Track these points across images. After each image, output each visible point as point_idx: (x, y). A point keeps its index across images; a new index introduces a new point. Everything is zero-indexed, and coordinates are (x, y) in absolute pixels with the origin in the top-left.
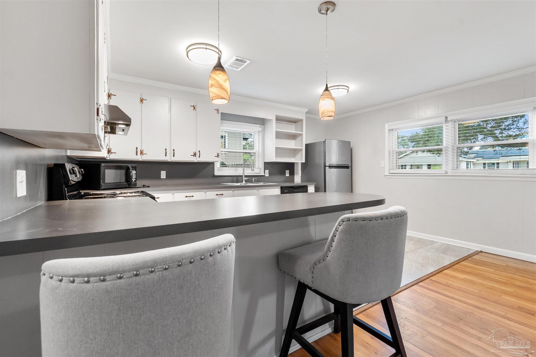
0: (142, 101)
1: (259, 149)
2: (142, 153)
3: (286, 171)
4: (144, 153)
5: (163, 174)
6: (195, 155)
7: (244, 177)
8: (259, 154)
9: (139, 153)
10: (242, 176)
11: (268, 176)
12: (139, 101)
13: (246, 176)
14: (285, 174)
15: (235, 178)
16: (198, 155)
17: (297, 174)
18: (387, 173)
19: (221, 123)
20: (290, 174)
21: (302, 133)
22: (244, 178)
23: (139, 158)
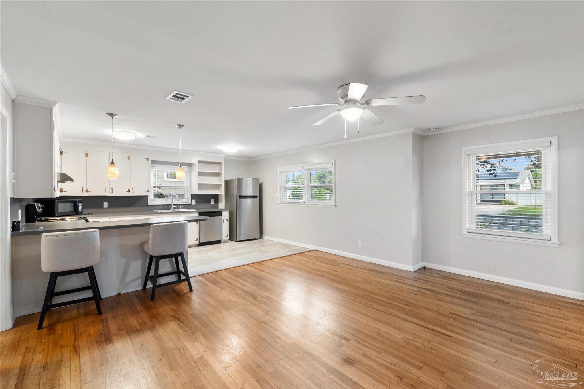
0: (86, 155)
1: (187, 184)
2: (87, 191)
3: (211, 200)
4: (88, 191)
5: (105, 205)
6: (129, 191)
7: (172, 205)
8: (187, 188)
9: (84, 190)
10: (171, 205)
11: (195, 204)
12: (85, 155)
13: (174, 205)
14: (210, 202)
15: (166, 206)
16: (132, 191)
17: (221, 202)
18: (279, 202)
19: (151, 166)
20: (215, 202)
21: (221, 172)
22: (173, 207)
23: (85, 194)
